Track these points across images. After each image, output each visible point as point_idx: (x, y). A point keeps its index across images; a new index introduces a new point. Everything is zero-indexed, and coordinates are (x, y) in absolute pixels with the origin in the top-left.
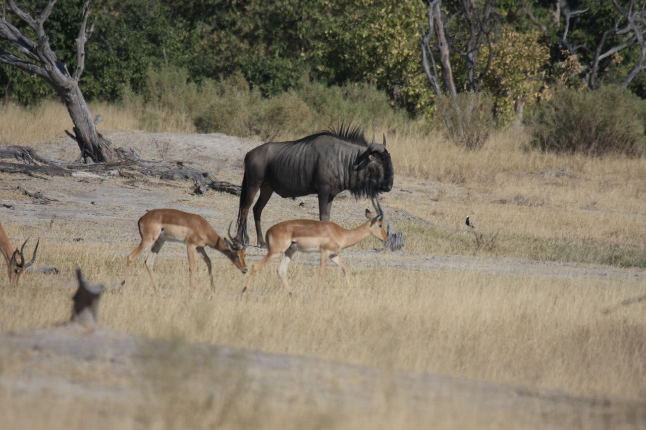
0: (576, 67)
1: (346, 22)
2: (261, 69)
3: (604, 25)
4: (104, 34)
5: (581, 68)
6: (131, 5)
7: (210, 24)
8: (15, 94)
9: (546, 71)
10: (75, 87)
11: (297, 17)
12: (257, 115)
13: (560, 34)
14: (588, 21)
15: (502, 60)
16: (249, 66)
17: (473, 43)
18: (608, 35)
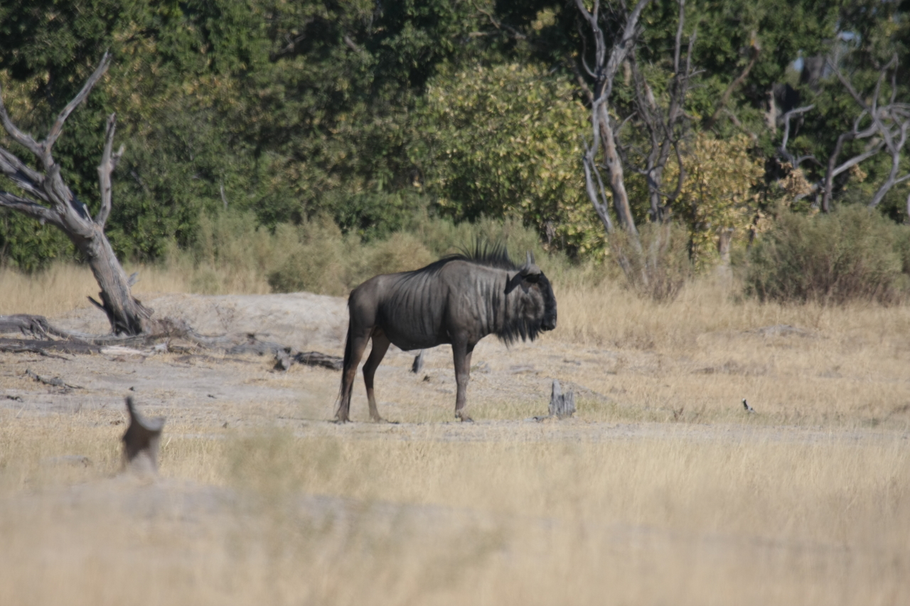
0: (802, 186)
1: (476, 136)
2: (358, 208)
3: (838, 128)
4: (137, 170)
5: (808, 187)
6: (172, 127)
7: (283, 153)
8: (14, 259)
9: (761, 195)
10: (99, 235)
11: (405, 139)
12: (357, 265)
13: (777, 143)
14: (815, 124)
15: (697, 179)
16: (341, 205)
17: (655, 157)
18: (844, 140)
